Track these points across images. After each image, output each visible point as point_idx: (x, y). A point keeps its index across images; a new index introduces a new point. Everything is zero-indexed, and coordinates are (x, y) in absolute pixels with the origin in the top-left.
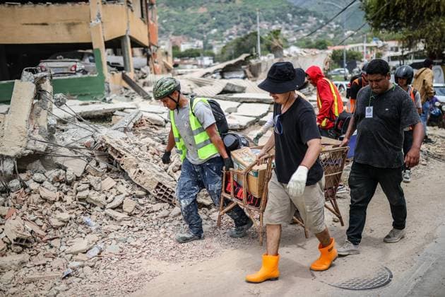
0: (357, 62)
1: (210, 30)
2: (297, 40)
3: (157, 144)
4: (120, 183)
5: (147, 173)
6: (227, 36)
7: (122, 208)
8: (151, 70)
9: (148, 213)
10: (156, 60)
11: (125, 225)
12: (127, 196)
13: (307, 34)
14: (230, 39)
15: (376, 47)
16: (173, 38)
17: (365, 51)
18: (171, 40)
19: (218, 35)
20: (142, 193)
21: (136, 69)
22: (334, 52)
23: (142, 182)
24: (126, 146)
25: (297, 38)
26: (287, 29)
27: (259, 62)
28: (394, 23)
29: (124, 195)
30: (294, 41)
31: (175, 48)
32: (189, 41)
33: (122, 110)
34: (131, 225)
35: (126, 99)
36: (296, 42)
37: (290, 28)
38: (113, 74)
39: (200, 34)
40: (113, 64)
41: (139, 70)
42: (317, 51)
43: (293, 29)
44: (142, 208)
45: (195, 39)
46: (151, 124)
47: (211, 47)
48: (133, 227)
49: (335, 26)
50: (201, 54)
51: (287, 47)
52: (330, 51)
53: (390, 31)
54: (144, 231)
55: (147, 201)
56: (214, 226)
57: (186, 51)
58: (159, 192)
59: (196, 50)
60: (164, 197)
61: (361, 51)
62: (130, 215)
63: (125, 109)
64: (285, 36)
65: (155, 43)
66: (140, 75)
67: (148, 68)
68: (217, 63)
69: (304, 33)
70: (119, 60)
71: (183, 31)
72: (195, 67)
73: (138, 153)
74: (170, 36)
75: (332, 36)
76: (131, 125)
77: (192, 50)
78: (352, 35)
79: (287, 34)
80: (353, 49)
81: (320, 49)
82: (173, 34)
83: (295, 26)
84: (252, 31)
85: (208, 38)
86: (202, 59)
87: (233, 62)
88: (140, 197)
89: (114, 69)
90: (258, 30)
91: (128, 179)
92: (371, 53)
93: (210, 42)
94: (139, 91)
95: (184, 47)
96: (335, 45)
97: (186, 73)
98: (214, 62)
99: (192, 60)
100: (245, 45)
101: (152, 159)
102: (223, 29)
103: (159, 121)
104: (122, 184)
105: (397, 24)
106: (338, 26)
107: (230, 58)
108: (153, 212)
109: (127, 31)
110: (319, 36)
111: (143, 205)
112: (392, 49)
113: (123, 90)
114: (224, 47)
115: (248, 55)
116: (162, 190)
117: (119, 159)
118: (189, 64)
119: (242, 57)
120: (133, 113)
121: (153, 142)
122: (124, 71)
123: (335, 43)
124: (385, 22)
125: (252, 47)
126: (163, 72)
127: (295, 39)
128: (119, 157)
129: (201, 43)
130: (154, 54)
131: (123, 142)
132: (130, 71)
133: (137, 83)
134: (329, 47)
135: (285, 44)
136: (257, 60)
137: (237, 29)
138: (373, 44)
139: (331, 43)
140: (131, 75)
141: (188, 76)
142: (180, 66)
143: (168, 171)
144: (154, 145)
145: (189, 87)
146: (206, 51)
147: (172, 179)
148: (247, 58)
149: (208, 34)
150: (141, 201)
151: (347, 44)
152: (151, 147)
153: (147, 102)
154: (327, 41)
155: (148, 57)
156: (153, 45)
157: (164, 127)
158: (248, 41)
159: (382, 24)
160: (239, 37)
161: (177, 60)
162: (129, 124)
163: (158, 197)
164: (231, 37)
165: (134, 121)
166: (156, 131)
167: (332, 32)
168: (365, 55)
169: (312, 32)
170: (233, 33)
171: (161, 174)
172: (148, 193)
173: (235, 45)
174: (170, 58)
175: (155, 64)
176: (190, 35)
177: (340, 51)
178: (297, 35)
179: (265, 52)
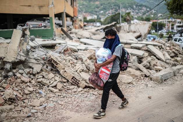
0: (163, 27)
1: (100, 11)
2: (138, 17)
3: (73, 59)
4: (56, 76)
5: (68, 72)
6: (107, 14)
7: (56, 87)
8: (74, 27)
9: (68, 90)
10: (76, 23)
11: (57, 95)
12: (59, 82)
13: (142, 15)
14: (109, 15)
15: (172, 21)
16: (84, 14)
17: (167, 23)
18: (83, 15)
19: (104, 13)
20: (65, 81)
21: (67, 26)
22: (153, 22)
23: (66, 76)
24: (60, 60)
25: (137, 16)
26: (133, 12)
27: (121, 25)
28: (180, 11)
29: (57, 81)
30: (136, 17)
31: (85, 18)
32: (91, 15)
33: (60, 44)
34: (60, 95)
35: (62, 39)
36: (137, 18)
37: (134, 12)
38: (57, 28)
39: (96, 13)
40: (58, 24)
41: (69, 27)
42: (146, 22)
43: (136, 12)
44: (65, 87)
45: (93, 15)
46: (72, 51)
47: (100, 19)
48: (61, 96)
49: (154, 12)
50: (96, 21)
51: (133, 20)
52: (151, 22)
53: (178, 15)
54: (65, 98)
55: (67, 84)
56: (96, 97)
57: (90, 20)
58: (73, 81)
59: (94, 19)
60: (75, 83)
61: (165, 23)
62: (60, 90)
63: (61, 43)
64: (132, 15)
65: (76, 16)
66: (69, 29)
67: (72, 26)
68: (103, 25)
69: (140, 14)
70: (60, 22)
71: (88, 11)
72: (93, 26)
73: (65, 63)
74: (83, 13)
75: (152, 16)
76: (63, 51)
77: (92, 19)
78: (161, 16)
79: (133, 14)
80: (161, 22)
81: (147, 21)
82: (85, 12)
83: (137, 11)
84: (118, 13)
85: (99, 14)
86: (96, 23)
87: (109, 25)
88: (65, 82)
89: (58, 26)
90: (121, 12)
91: (60, 74)
92: (169, 24)
93: (100, 16)
94: (68, 36)
95: (89, 18)
96: (154, 20)
97: (89, 29)
98: (101, 25)
99: (92, 24)
100: (115, 18)
101: (71, 66)
102: (106, 11)
103: (75, 49)
104: (57, 76)
105: (181, 12)
106: (155, 12)
107: (108, 24)
108: (70, 89)
109: (64, 10)
110: (147, 16)
111: (66, 86)
112: (178, 23)
113: (61, 35)
114: (106, 19)
115: (116, 22)
116: (74, 80)
117: (56, 65)
118: (91, 25)
119: (113, 23)
120: (64, 45)
121: (71, 58)
122: (62, 27)
123: (154, 19)
124: (176, 11)
125: (117, 19)
126: (79, 28)
127: (136, 16)
128: (57, 64)
129: (96, 17)
130: (75, 20)
131: (58, 58)
132: (65, 27)
133: (68, 33)
134: (151, 21)
135: (132, 19)
136: (120, 25)
137: (112, 11)
138: (170, 20)
139: (152, 19)
140: (65, 29)
141: (90, 30)
142: (87, 26)
143: (77, 72)
144: (72, 60)
145: (89, 35)
146: (98, 20)
147: (79, 75)
148: (115, 24)
149: (99, 13)
150: (65, 84)
151: (159, 20)
152: (71, 61)
153: (71, 41)
154: (150, 18)
155: (73, 22)
156: (75, 17)
157: (77, 52)
158: (116, 16)
159: (174, 12)
160: (112, 15)
161: (85, 23)
162: (62, 50)
163: (72, 83)
164: (109, 14)
165: (64, 49)
166: (73, 54)
167: (152, 14)
168: (166, 25)
169: (144, 14)
170: (110, 13)
171: (74, 73)
172: (68, 81)
173: (110, 18)
174: (82, 23)
175: (76, 25)
176: (91, 13)
177: (156, 22)
178: (138, 15)
179: (123, 22)
